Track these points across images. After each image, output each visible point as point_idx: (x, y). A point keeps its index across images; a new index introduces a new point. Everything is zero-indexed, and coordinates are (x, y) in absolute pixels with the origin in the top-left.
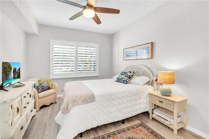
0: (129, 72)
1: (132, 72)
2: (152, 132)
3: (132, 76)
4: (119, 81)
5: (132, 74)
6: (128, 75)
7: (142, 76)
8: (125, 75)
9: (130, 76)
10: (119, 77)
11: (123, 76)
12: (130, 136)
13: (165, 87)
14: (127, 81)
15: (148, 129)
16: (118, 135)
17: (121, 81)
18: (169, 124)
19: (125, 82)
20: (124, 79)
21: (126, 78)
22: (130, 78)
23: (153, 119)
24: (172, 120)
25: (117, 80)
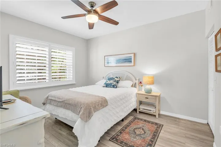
0: (116, 77)
1: (118, 78)
2: (145, 121)
3: (119, 80)
4: (108, 86)
5: (119, 79)
6: (115, 80)
7: (125, 80)
8: (113, 80)
9: (117, 81)
10: (107, 82)
11: (111, 82)
12: (134, 127)
13: (148, 87)
14: (116, 86)
15: (141, 120)
16: (126, 130)
17: (110, 86)
18: (153, 112)
19: (115, 87)
20: (113, 84)
21: (115, 83)
22: (118, 82)
23: (139, 112)
24: (154, 109)
25: (105, 85)
